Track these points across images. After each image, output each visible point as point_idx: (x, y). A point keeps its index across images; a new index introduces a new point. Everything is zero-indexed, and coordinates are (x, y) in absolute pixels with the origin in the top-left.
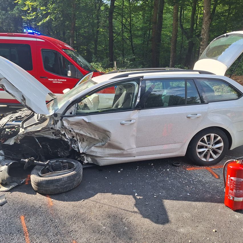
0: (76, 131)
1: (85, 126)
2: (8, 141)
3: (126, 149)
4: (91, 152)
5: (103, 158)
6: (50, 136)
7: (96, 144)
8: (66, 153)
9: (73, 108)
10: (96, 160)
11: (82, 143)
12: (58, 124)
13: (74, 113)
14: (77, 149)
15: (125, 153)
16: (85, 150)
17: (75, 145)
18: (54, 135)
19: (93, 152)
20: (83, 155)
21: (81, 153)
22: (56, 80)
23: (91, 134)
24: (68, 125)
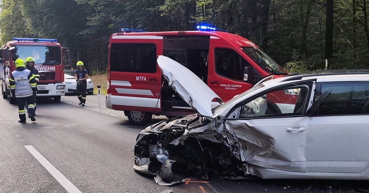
0: (238, 136)
1: (247, 131)
2: (173, 141)
3: (293, 161)
4: (253, 161)
5: (267, 170)
6: (212, 140)
7: (260, 153)
8: (228, 161)
9: (236, 111)
10: (259, 172)
11: (244, 151)
12: (220, 127)
13: (237, 117)
14: (239, 157)
15: (292, 165)
16: (247, 159)
17: (236, 153)
18: (216, 139)
19: (256, 161)
20: (244, 165)
21: (242, 161)
22: (229, 86)
23: (254, 140)
24: (230, 128)
